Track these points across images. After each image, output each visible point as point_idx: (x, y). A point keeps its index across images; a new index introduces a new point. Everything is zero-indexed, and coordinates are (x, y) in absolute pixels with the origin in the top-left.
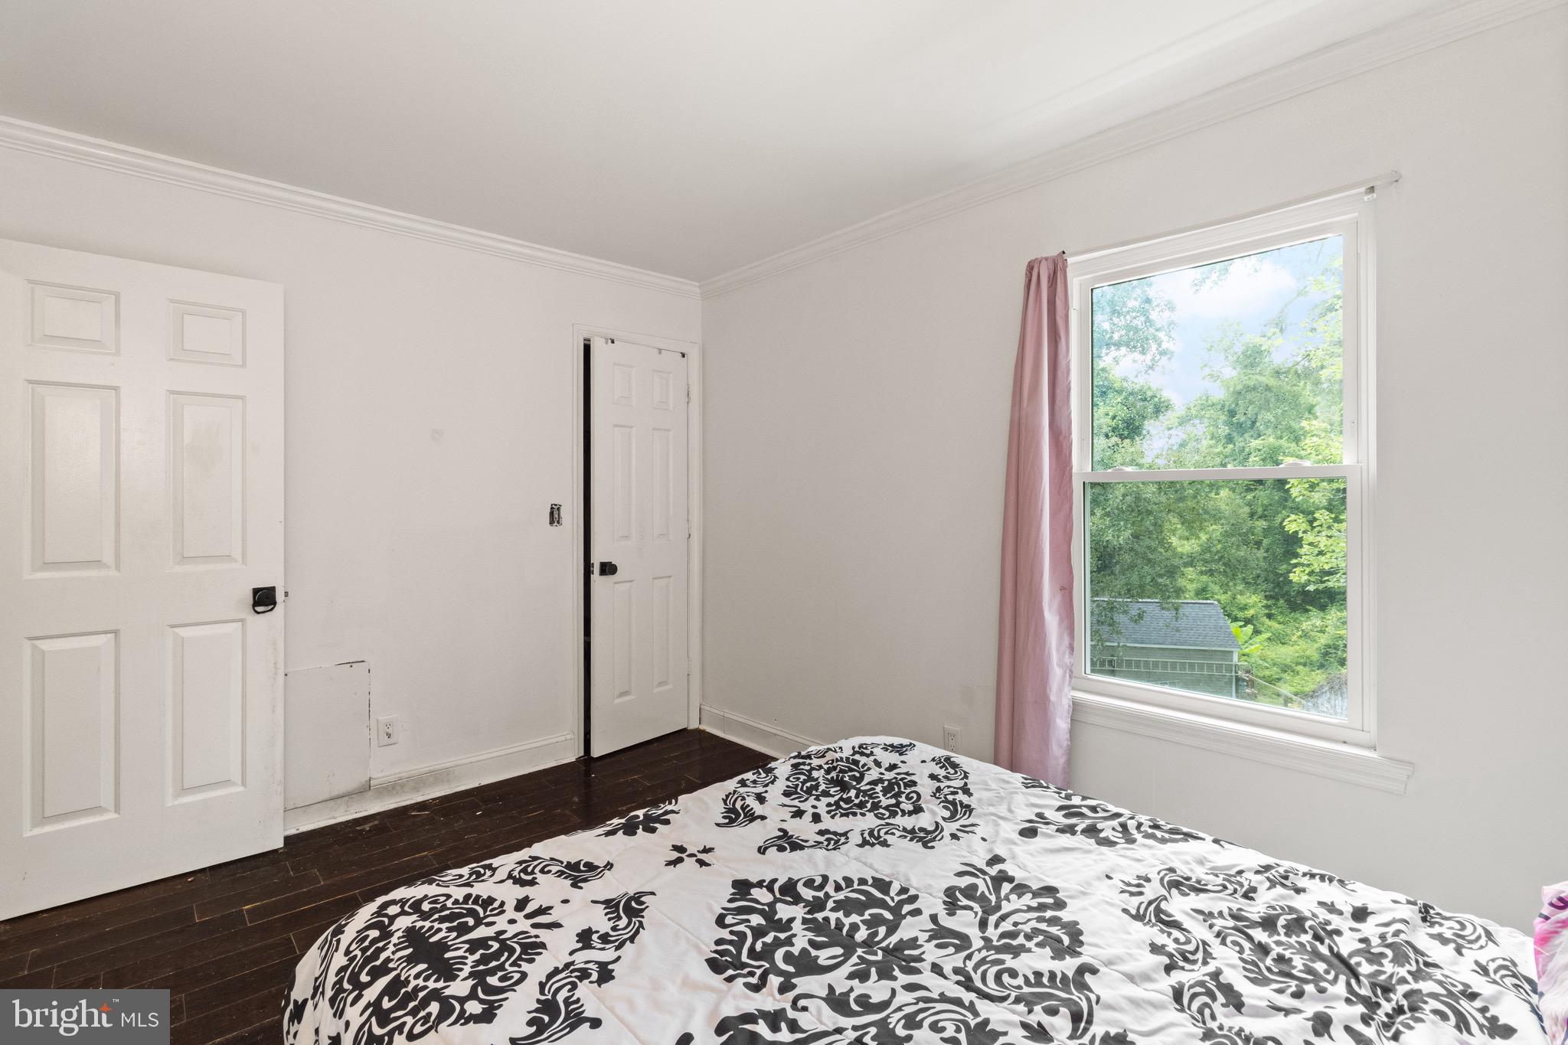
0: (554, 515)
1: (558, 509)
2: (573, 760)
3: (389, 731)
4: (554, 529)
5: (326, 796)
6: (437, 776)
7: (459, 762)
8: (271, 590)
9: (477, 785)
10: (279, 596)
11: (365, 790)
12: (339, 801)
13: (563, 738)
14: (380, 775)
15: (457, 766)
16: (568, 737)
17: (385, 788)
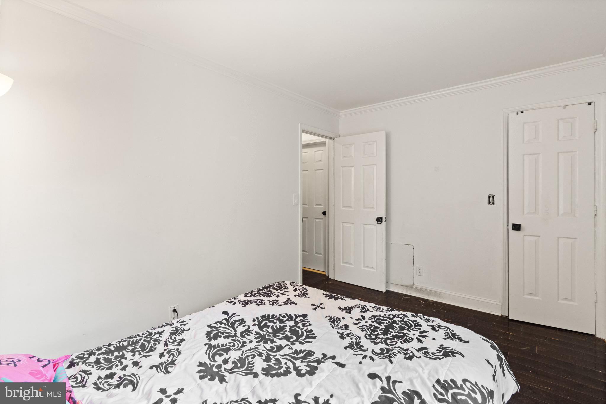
0: (491, 200)
1: (493, 197)
2: (500, 315)
3: (420, 271)
4: (491, 206)
5: (401, 284)
6: (436, 294)
7: (444, 292)
8: (381, 218)
9: (450, 304)
10: (384, 220)
11: (411, 287)
12: (404, 287)
13: (495, 303)
14: (417, 284)
15: (443, 293)
16: (498, 303)
17: (418, 289)
